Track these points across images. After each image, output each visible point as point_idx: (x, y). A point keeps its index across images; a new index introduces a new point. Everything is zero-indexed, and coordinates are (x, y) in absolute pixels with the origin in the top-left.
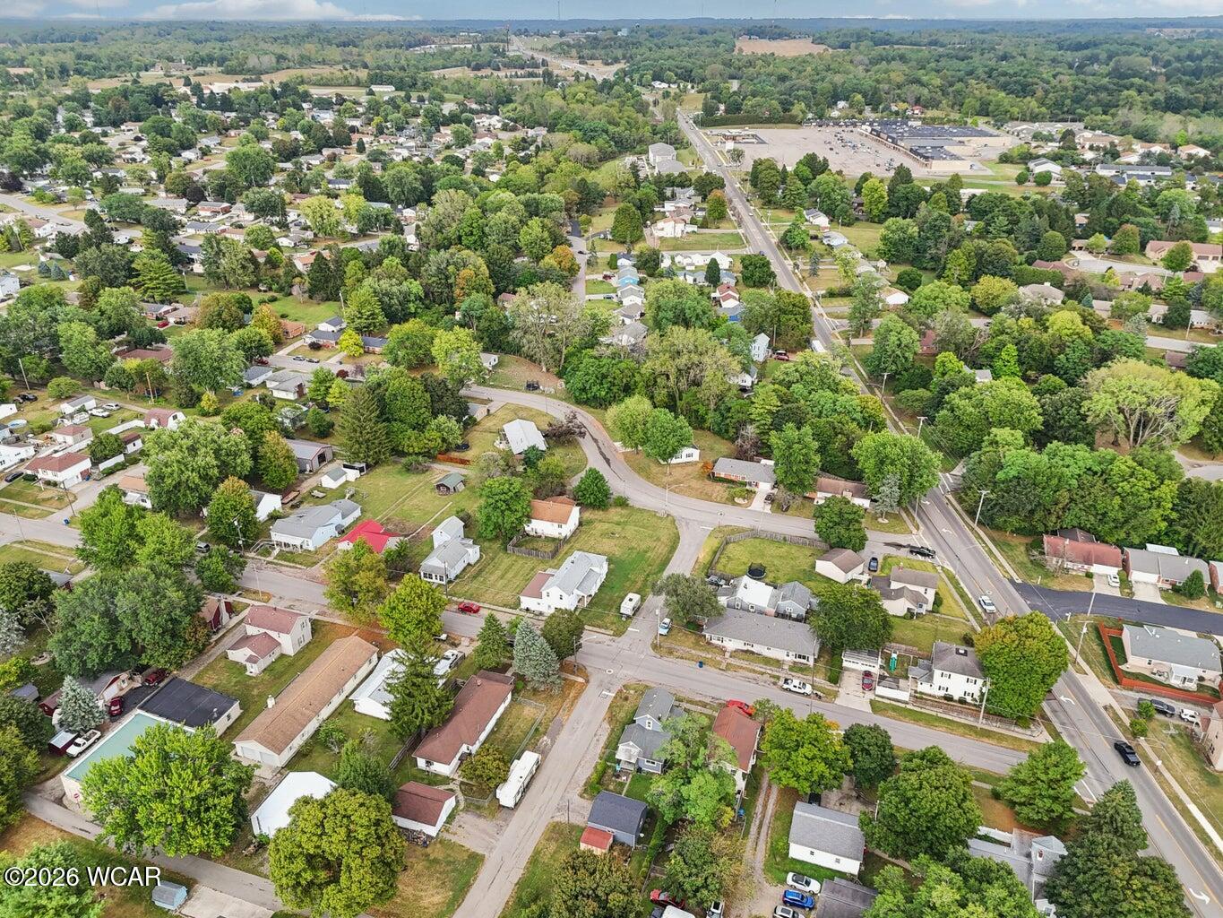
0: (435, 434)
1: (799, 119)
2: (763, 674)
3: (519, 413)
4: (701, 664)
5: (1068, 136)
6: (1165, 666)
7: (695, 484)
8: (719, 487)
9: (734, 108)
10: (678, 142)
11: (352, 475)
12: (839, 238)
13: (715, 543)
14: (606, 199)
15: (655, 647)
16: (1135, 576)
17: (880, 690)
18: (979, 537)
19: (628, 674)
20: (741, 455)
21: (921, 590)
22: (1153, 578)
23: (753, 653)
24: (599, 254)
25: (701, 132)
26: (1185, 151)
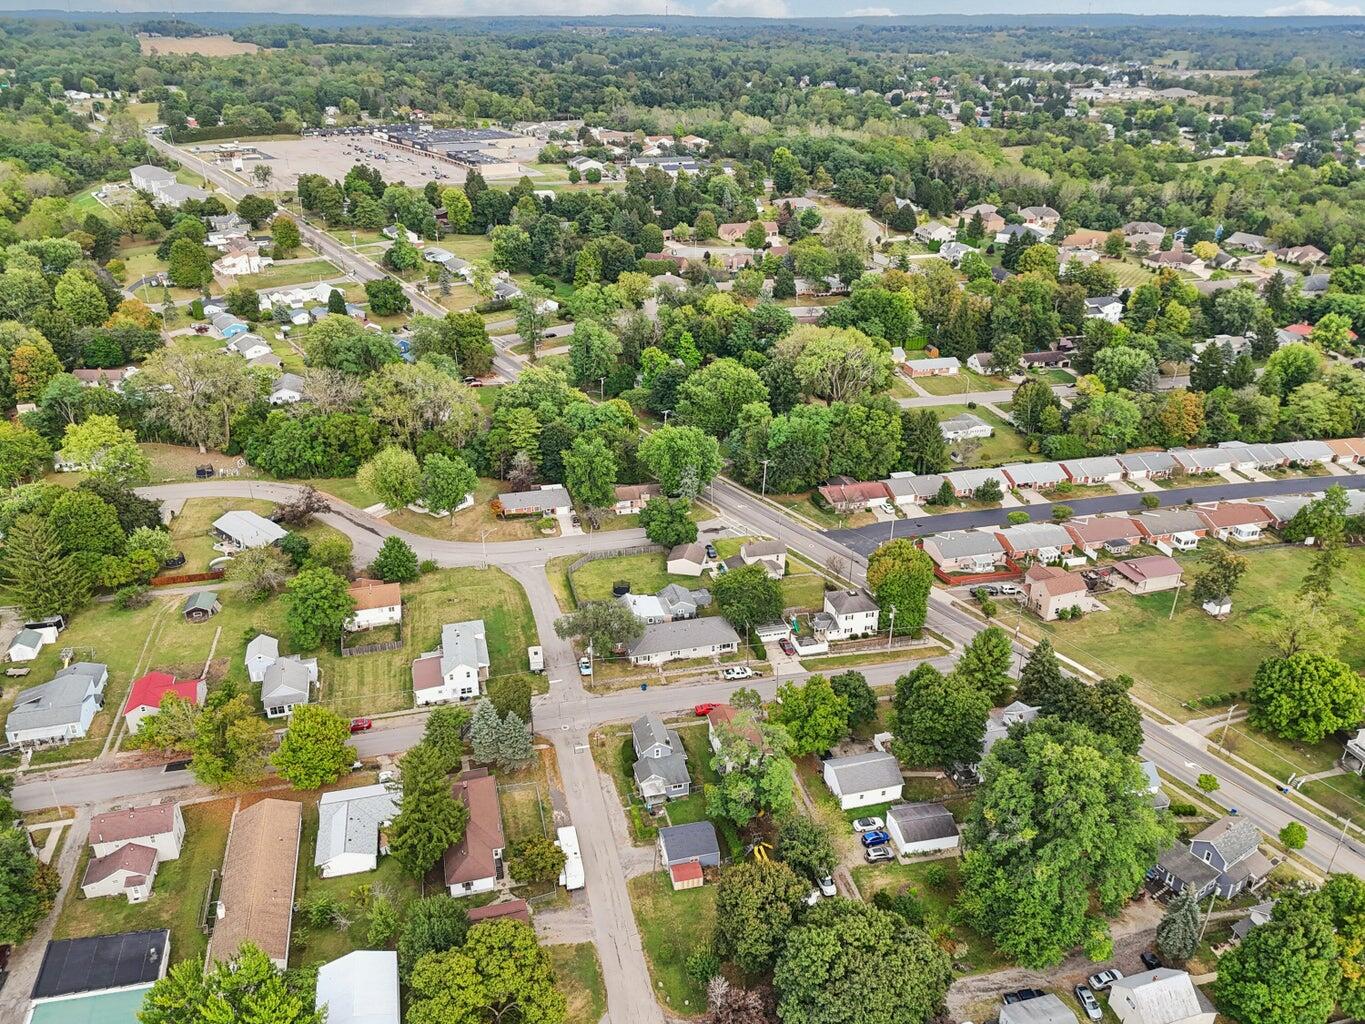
1: (296, 129)
2: (701, 674)
4: (644, 687)
6: (968, 560)
7: (493, 528)
8: (517, 525)
9: (207, 120)
12: (442, 252)
13: (559, 578)
15: (590, 688)
16: (899, 500)
17: (802, 650)
18: (769, 504)
19: (584, 723)
20: (520, 487)
21: (773, 557)
22: (910, 498)
23: (681, 660)
24: (177, 304)
25: (180, 149)
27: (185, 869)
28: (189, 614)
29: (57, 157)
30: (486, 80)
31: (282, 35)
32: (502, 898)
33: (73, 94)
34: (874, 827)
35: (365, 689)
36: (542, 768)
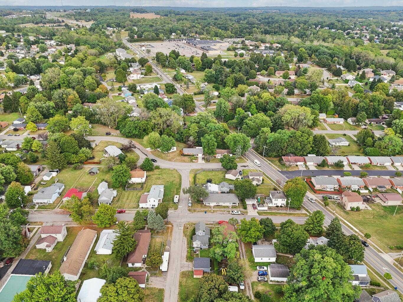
0: (82, 155)
1: (162, 39)
2: (224, 211)
3: (108, 144)
4: (206, 212)
5: (243, 42)
6: (325, 186)
7: (178, 158)
8: (186, 158)
9: (140, 36)
10: (125, 48)
11: (54, 174)
12: (190, 76)
13: (193, 175)
14: (108, 68)
15: (189, 210)
16: (308, 164)
17: (259, 208)
18: (265, 160)
19: (184, 221)
20: (190, 147)
21: (258, 177)
22: (312, 163)
23: (220, 206)
24: (115, 87)
25: (131, 44)
26: (275, 45)
27: (63, 245)
28: (90, 173)
29: (99, 45)
30: (219, 26)
31: (167, 13)
32: (143, 270)
33: (109, 28)
34: (264, 270)
35: (128, 201)
36: (167, 232)
